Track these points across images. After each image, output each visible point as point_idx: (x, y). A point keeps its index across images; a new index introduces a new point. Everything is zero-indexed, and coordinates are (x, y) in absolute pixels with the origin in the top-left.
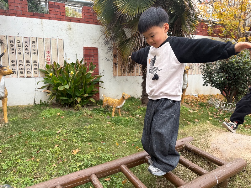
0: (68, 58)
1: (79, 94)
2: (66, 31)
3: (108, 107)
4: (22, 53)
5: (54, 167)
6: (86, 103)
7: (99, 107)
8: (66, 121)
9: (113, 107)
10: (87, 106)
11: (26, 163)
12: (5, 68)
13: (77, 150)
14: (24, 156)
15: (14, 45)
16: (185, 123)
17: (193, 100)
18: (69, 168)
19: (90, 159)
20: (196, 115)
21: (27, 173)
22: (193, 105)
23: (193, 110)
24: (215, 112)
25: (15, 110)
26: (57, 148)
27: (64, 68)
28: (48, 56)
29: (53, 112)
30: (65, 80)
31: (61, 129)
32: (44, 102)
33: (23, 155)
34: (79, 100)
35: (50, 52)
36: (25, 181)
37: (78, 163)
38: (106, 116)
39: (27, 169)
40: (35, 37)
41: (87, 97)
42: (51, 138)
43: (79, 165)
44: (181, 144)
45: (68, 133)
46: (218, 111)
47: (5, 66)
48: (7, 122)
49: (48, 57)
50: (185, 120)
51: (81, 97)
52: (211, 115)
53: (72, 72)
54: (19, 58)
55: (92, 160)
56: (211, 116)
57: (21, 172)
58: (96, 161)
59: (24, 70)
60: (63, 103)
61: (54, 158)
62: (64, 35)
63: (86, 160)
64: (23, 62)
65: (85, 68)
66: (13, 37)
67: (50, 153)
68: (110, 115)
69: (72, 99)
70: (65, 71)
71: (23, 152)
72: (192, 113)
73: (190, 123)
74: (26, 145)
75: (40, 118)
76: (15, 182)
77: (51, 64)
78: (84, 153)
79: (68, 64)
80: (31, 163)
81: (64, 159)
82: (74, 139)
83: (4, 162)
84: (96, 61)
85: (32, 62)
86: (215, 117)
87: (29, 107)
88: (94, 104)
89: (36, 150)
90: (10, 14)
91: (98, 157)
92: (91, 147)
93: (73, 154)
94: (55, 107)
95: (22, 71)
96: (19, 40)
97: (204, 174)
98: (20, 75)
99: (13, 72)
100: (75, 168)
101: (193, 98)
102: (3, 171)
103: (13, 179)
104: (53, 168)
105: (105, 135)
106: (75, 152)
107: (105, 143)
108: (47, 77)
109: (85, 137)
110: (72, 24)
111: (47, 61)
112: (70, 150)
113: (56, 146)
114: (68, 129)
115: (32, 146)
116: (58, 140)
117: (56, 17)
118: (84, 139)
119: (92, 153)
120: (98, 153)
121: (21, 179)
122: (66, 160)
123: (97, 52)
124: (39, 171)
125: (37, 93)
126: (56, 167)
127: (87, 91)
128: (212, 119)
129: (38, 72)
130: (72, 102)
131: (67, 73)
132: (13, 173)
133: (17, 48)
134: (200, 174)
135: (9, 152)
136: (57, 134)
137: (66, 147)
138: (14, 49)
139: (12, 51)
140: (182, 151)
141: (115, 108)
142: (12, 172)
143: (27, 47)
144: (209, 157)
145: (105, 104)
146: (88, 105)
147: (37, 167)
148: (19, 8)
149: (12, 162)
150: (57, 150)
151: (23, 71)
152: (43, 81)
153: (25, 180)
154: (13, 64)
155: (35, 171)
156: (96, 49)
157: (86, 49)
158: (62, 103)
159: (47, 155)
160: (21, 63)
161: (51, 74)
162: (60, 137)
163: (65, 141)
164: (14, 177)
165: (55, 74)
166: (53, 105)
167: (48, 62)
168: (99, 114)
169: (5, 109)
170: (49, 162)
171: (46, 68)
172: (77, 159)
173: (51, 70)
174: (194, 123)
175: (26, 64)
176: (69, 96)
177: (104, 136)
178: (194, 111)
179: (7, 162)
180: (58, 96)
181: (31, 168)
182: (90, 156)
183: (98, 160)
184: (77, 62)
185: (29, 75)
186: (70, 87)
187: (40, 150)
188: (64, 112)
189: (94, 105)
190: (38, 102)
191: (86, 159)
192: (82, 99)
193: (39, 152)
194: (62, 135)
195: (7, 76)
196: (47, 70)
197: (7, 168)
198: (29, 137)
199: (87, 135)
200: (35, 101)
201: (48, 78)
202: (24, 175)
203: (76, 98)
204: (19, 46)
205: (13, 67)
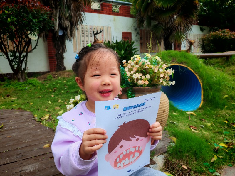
2: (112, 22)
4: (88, 36)
40: (95, 25)
49: (102, 39)
54: (86, 39)
62: (111, 25)
64: (89, 42)
96: (87, 27)
110: (116, 17)
123: (131, 35)
157: (124, 33)
204: (87, 31)
205: (83, 45)
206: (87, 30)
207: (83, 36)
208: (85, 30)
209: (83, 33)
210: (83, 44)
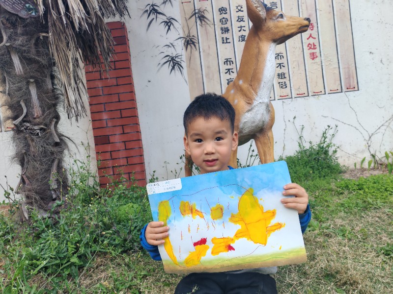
12: (279, 13)
15: (229, 19)
28: (310, 36)
49: (311, 41)
77: (319, 57)
96: (240, 3)
133: (235, 24)
138: (230, 28)
139: (225, 36)
167: (312, 54)
204: (240, 19)
205: (228, 76)
206: (240, 14)
207: (225, 41)
208: (234, 15)
209: (226, 30)
210: (229, 71)
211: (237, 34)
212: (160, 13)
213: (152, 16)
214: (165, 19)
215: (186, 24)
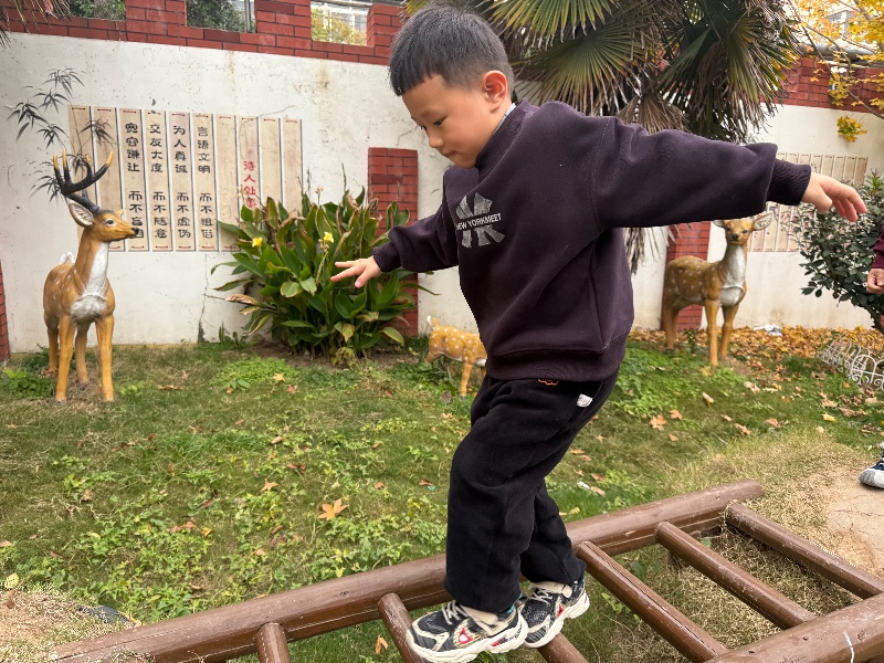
0: (314, 187)
1: (349, 311)
2: (310, 93)
3: (446, 359)
4: (163, 168)
5: (259, 560)
6: (373, 344)
7: (417, 361)
8: (303, 403)
9: (464, 362)
10: (376, 353)
11: (168, 539)
12: (109, 217)
13: (338, 506)
14: (161, 514)
15: (140, 140)
16: (727, 430)
17: (762, 347)
18: (308, 565)
19: (381, 539)
20: (772, 403)
21: (169, 570)
22: (760, 364)
23: (763, 384)
24: (847, 395)
25: (136, 359)
26: (269, 494)
27: (301, 222)
28: (249, 177)
29: (259, 371)
30: (305, 264)
31: (287, 428)
32: (231, 336)
33: (160, 510)
34: (348, 332)
35: (256, 164)
36: (164, 599)
37: (338, 552)
38: (437, 392)
39: (171, 560)
40: (208, 113)
41: (375, 322)
42: (252, 457)
43: (343, 559)
44: (714, 505)
45: (308, 443)
46: (861, 390)
47: (109, 211)
48: (109, 397)
49: (250, 183)
50: (729, 419)
51: (355, 322)
52: (833, 404)
53: (329, 237)
54: (156, 183)
55: (388, 542)
56: (831, 410)
57: (153, 568)
58: (400, 547)
59: (168, 226)
60: (296, 342)
61: (258, 528)
62: (304, 108)
63: (365, 542)
64: (167, 197)
65: (372, 223)
66: (138, 114)
67: (245, 508)
68: (454, 391)
69: (324, 328)
70: (304, 233)
71: (157, 502)
72: (758, 394)
73: (748, 432)
74: (168, 478)
75: (217, 390)
76: (131, 601)
77: (258, 206)
78: (359, 516)
79: (315, 207)
80: (183, 538)
81: (291, 534)
82: (328, 465)
83: (98, 529)
84: (411, 198)
85: (196, 199)
86: (847, 412)
87: (181, 350)
88: (398, 348)
89: (200, 496)
90: (128, 36)
91: (408, 532)
92: (386, 497)
93: (322, 516)
94: (269, 355)
95: (163, 227)
96: (157, 122)
97: (801, 622)
98: (154, 241)
99: (132, 232)
100: (328, 565)
101: (764, 340)
102: (96, 561)
103: (125, 589)
104: (255, 562)
105: (435, 458)
106: (330, 512)
107: (432, 488)
108: (243, 251)
109: (364, 462)
110: (333, 67)
111: (246, 196)
112: (312, 504)
113: (268, 486)
114: (309, 431)
115: (189, 484)
116: (275, 466)
117: (280, 43)
118: (362, 468)
119: (388, 517)
120: (408, 519)
121: (150, 590)
122: (297, 539)
123: (415, 166)
124: (209, 568)
125: (210, 303)
126: (264, 560)
127: (374, 303)
128: (832, 418)
129: (214, 232)
130: (326, 340)
131: (311, 239)
132: (126, 569)
133: (147, 149)
134: (783, 622)
135: (114, 499)
136: (271, 445)
137: (302, 492)
138: (140, 152)
139: (133, 161)
140: (717, 531)
141: (471, 366)
142: (123, 565)
143: (179, 148)
144: (822, 561)
145: (436, 350)
146: (378, 352)
147: (203, 554)
148: (160, 13)
149: (123, 532)
150: (269, 502)
151: (167, 228)
152: (231, 264)
153: (162, 596)
154: (135, 206)
155: (197, 568)
156: (411, 156)
157: (377, 155)
158: (293, 342)
159: (238, 516)
160: (160, 202)
161: (256, 242)
162: (281, 455)
163: (297, 471)
164: (129, 582)
165: (270, 240)
166: (263, 347)
167: (250, 200)
168: (414, 385)
169: (107, 354)
170: (243, 540)
171: (241, 220)
172: (336, 536)
173: (259, 228)
174: (766, 431)
175: (175, 204)
176: (315, 317)
177: (432, 461)
178: (764, 386)
179: (107, 531)
180: (279, 318)
181: (184, 558)
182: (381, 528)
183: (408, 544)
184: (345, 200)
185: (187, 241)
186: (319, 288)
187: (212, 496)
188: (297, 373)
189: (397, 353)
190: (211, 335)
191: (366, 539)
192: (359, 331)
193: (209, 504)
194: (290, 449)
195: (113, 244)
196: (243, 228)
197: (105, 549)
198: (179, 450)
199: (371, 454)
200: (201, 332)
201: (245, 255)
202: (161, 580)
203: (338, 327)
204: (155, 143)
205: (133, 214)
206: (156, 136)
207: (133, 168)
208: (147, 136)
209: (136, 154)
210: (134, 208)
211: (149, 162)
212: (38, 118)
213: (26, 120)
214: (46, 126)
215: (76, 138)
